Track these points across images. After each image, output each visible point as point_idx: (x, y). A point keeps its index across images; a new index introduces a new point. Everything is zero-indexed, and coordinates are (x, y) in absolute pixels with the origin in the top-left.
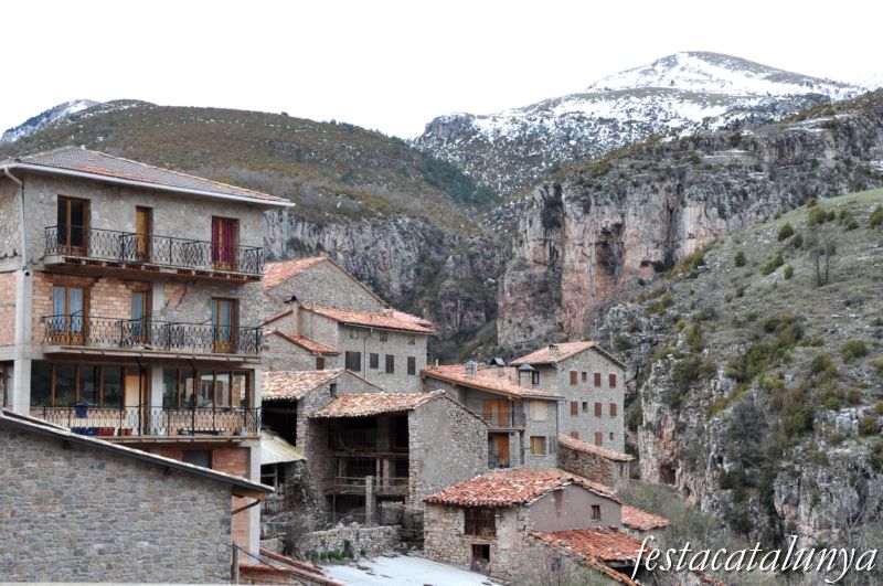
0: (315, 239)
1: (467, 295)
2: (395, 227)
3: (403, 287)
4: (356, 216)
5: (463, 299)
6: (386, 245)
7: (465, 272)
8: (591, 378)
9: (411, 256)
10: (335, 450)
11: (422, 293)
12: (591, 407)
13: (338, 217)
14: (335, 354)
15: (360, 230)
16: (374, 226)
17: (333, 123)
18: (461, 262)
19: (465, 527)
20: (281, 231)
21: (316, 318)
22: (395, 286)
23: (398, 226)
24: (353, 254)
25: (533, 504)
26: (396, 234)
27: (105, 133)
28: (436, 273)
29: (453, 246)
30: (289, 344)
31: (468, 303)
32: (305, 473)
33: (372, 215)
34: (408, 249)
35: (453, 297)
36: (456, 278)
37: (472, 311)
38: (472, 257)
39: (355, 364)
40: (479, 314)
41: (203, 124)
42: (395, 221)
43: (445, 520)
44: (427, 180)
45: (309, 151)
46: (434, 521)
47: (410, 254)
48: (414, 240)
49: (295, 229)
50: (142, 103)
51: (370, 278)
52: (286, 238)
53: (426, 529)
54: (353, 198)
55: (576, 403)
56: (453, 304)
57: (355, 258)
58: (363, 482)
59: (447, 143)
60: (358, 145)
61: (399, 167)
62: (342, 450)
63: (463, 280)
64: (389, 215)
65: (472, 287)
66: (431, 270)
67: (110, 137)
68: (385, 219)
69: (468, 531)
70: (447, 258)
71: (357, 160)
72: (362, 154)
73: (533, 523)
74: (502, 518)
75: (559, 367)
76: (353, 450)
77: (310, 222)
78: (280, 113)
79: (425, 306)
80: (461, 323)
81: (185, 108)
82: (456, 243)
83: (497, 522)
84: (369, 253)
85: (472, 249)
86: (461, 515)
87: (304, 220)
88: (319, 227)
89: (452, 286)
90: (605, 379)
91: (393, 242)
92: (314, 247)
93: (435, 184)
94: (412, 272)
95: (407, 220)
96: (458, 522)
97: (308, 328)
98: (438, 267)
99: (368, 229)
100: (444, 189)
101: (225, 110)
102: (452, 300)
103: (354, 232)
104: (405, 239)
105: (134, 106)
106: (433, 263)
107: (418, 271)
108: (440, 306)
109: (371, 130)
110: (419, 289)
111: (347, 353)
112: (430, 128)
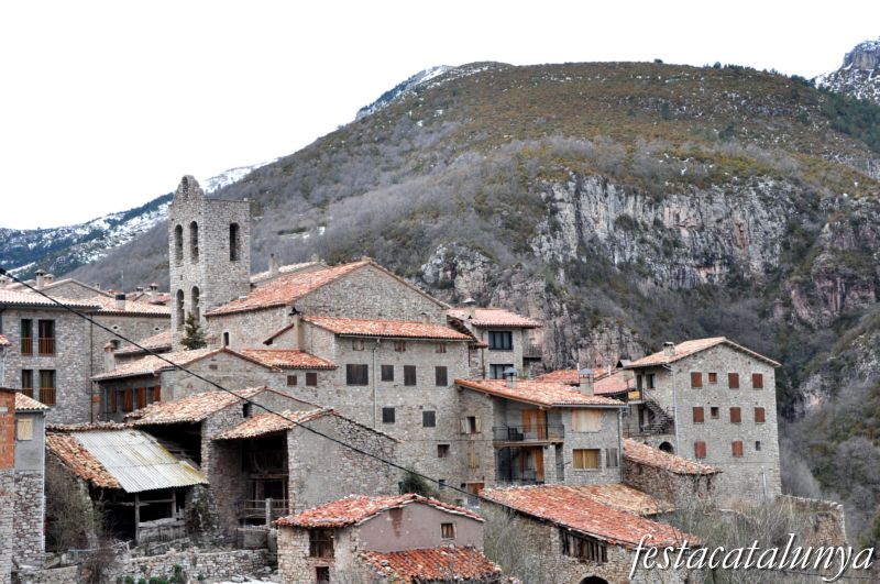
0: (651, 215)
1: (850, 271)
2: (754, 194)
3: (767, 266)
4: (705, 183)
5: (844, 277)
6: (743, 217)
7: (847, 242)
8: (723, 379)
9: (777, 227)
10: (252, 472)
11: (790, 272)
12: (725, 412)
13: (681, 186)
14: (332, 368)
15: (710, 200)
16: (726, 194)
17: (717, 66)
18: (842, 231)
19: (310, 549)
20: (607, 209)
21: (315, 330)
22: (756, 264)
23: (759, 192)
24: (702, 229)
25: (362, 524)
26: (755, 202)
27: (445, 105)
28: (809, 246)
29: (831, 211)
30: (243, 362)
31: (850, 281)
32: (203, 497)
33: (725, 180)
34: (772, 219)
35: (830, 275)
36: (834, 251)
37: (857, 290)
38: (856, 223)
39: (360, 377)
40: (865, 294)
41: (557, 83)
42: (755, 185)
43: (294, 543)
44: (834, 127)
45: (680, 104)
46: (286, 544)
47: (775, 225)
48: (780, 207)
49: (624, 205)
50: (496, 64)
51: (724, 257)
52: (613, 216)
53: (279, 552)
54: (701, 160)
55: (701, 409)
56: (830, 284)
57: (703, 234)
58: (263, 505)
59: (873, 76)
60: (743, 91)
61: (797, 113)
62: (257, 472)
63: (844, 252)
64: (746, 178)
65: (855, 262)
66: (803, 242)
67: (450, 109)
68: (741, 184)
69: (313, 554)
70: (823, 226)
71: (742, 110)
72: (749, 102)
73: (365, 544)
74: (338, 538)
75: (674, 369)
76: (266, 472)
77: (644, 195)
78: (652, 61)
79: (793, 287)
80: (842, 307)
81: (537, 67)
82: (836, 207)
83: (335, 542)
84: (722, 227)
85: (857, 213)
86: (306, 536)
87: (636, 193)
88: (657, 200)
89: (828, 261)
90: (746, 380)
91: (752, 212)
92: (650, 225)
93: (846, 132)
94: (778, 246)
95: (771, 184)
96: (303, 544)
97: (308, 341)
98: (810, 238)
99: (720, 199)
100: (859, 136)
101: (585, 63)
102: (829, 279)
103: (702, 202)
104: (767, 207)
105: (485, 69)
106: (805, 234)
107: (786, 246)
108: (813, 287)
109: (765, 71)
110: (786, 267)
111: (349, 367)
112: (849, 59)
